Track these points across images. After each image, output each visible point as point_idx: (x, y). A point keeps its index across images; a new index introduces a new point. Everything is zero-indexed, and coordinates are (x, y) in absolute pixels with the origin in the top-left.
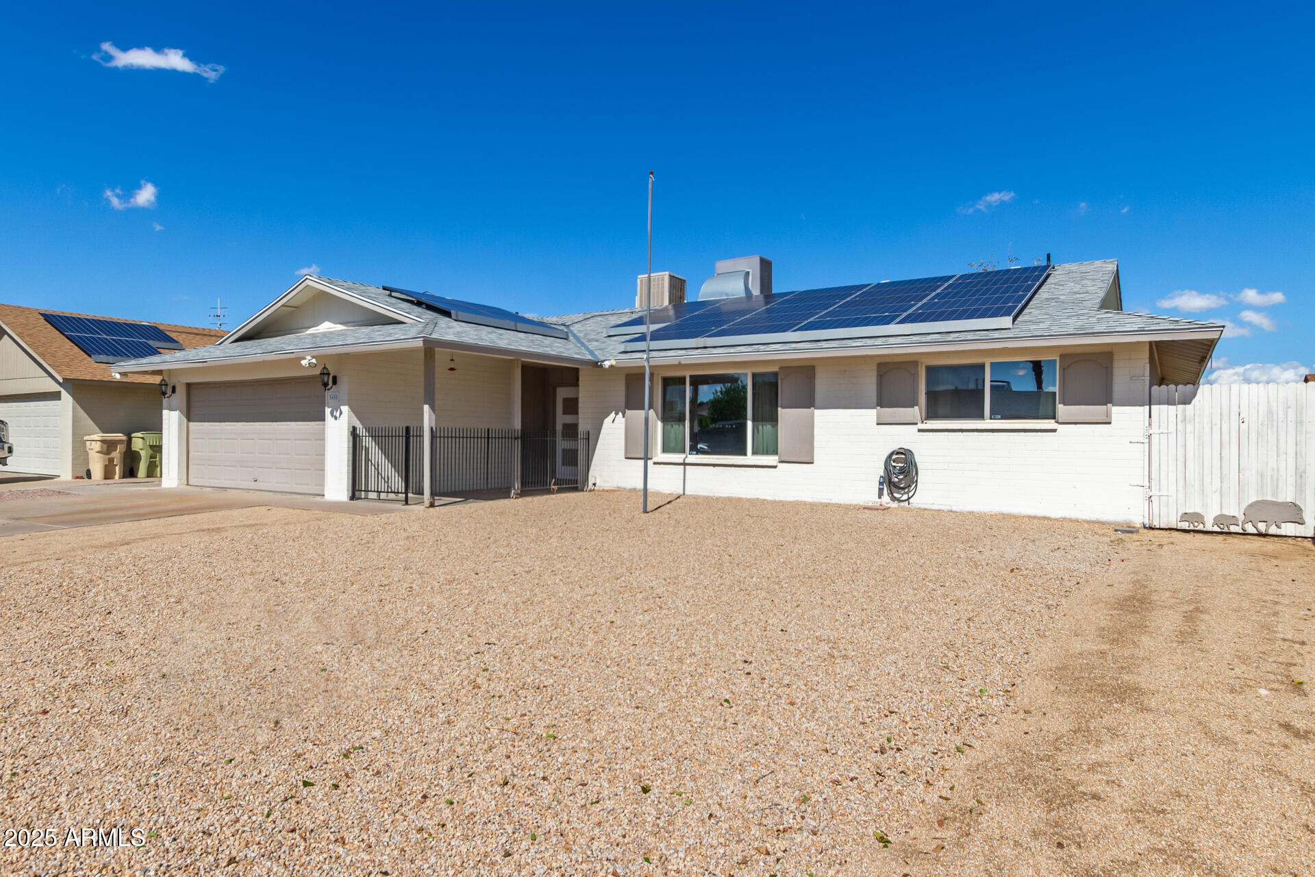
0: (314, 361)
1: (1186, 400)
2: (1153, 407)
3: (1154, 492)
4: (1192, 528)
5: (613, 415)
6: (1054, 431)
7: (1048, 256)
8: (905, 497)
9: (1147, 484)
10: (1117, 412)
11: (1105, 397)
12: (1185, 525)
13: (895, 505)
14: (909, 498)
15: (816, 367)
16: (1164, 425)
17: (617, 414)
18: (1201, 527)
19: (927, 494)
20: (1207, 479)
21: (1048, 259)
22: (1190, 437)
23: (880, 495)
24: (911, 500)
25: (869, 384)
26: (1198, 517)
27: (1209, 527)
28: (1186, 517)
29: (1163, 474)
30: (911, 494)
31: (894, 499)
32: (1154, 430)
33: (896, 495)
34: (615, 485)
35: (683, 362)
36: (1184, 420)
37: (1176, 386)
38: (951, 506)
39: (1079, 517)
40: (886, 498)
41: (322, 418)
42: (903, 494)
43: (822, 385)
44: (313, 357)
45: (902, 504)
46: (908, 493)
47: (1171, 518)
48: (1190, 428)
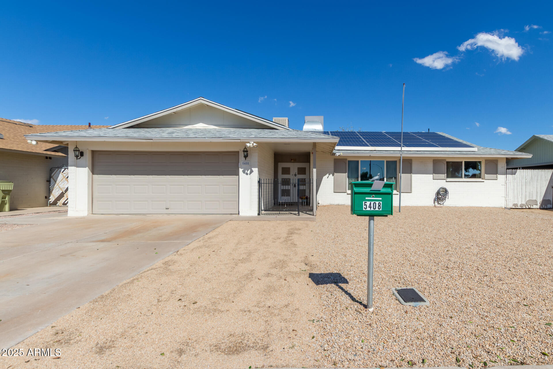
0: (255, 144)
1: (515, 174)
2: (507, 175)
3: (507, 198)
4: (515, 208)
5: (327, 175)
6: (483, 182)
7: (429, 129)
8: (442, 203)
9: (506, 196)
10: (499, 176)
11: (496, 172)
12: (514, 207)
13: (439, 205)
14: (443, 203)
15: (413, 160)
16: (509, 180)
17: (329, 174)
18: (517, 207)
19: (448, 202)
20: (519, 195)
21: (429, 130)
22: (515, 184)
23: (434, 203)
24: (444, 204)
25: (431, 166)
26: (516, 205)
27: (519, 207)
28: (514, 205)
29: (509, 193)
30: (444, 202)
31: (439, 203)
32: (507, 181)
33: (440, 202)
34: (329, 203)
35: (371, 156)
36: (514, 179)
37: (512, 170)
38: (456, 205)
39: (490, 206)
40: (436, 204)
41: (237, 174)
42: (441, 202)
43: (414, 167)
44: (254, 142)
45: (441, 205)
46: (443, 201)
47: (510, 205)
48: (515, 181)
